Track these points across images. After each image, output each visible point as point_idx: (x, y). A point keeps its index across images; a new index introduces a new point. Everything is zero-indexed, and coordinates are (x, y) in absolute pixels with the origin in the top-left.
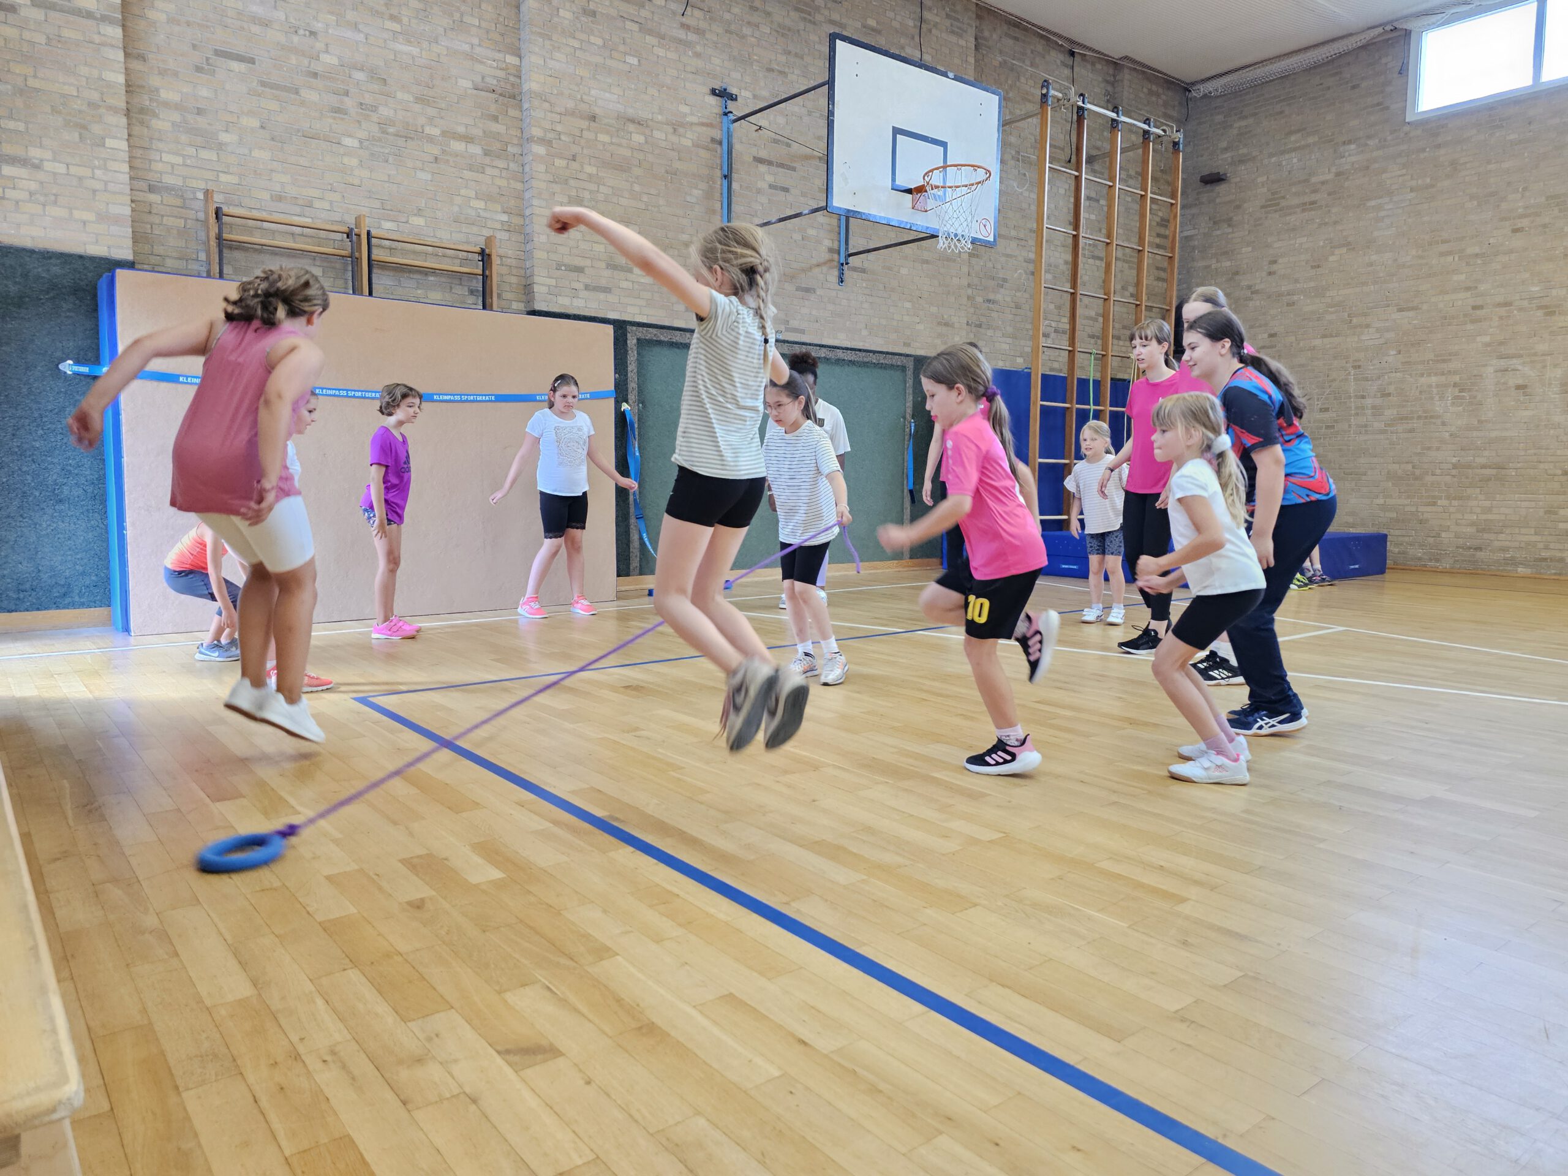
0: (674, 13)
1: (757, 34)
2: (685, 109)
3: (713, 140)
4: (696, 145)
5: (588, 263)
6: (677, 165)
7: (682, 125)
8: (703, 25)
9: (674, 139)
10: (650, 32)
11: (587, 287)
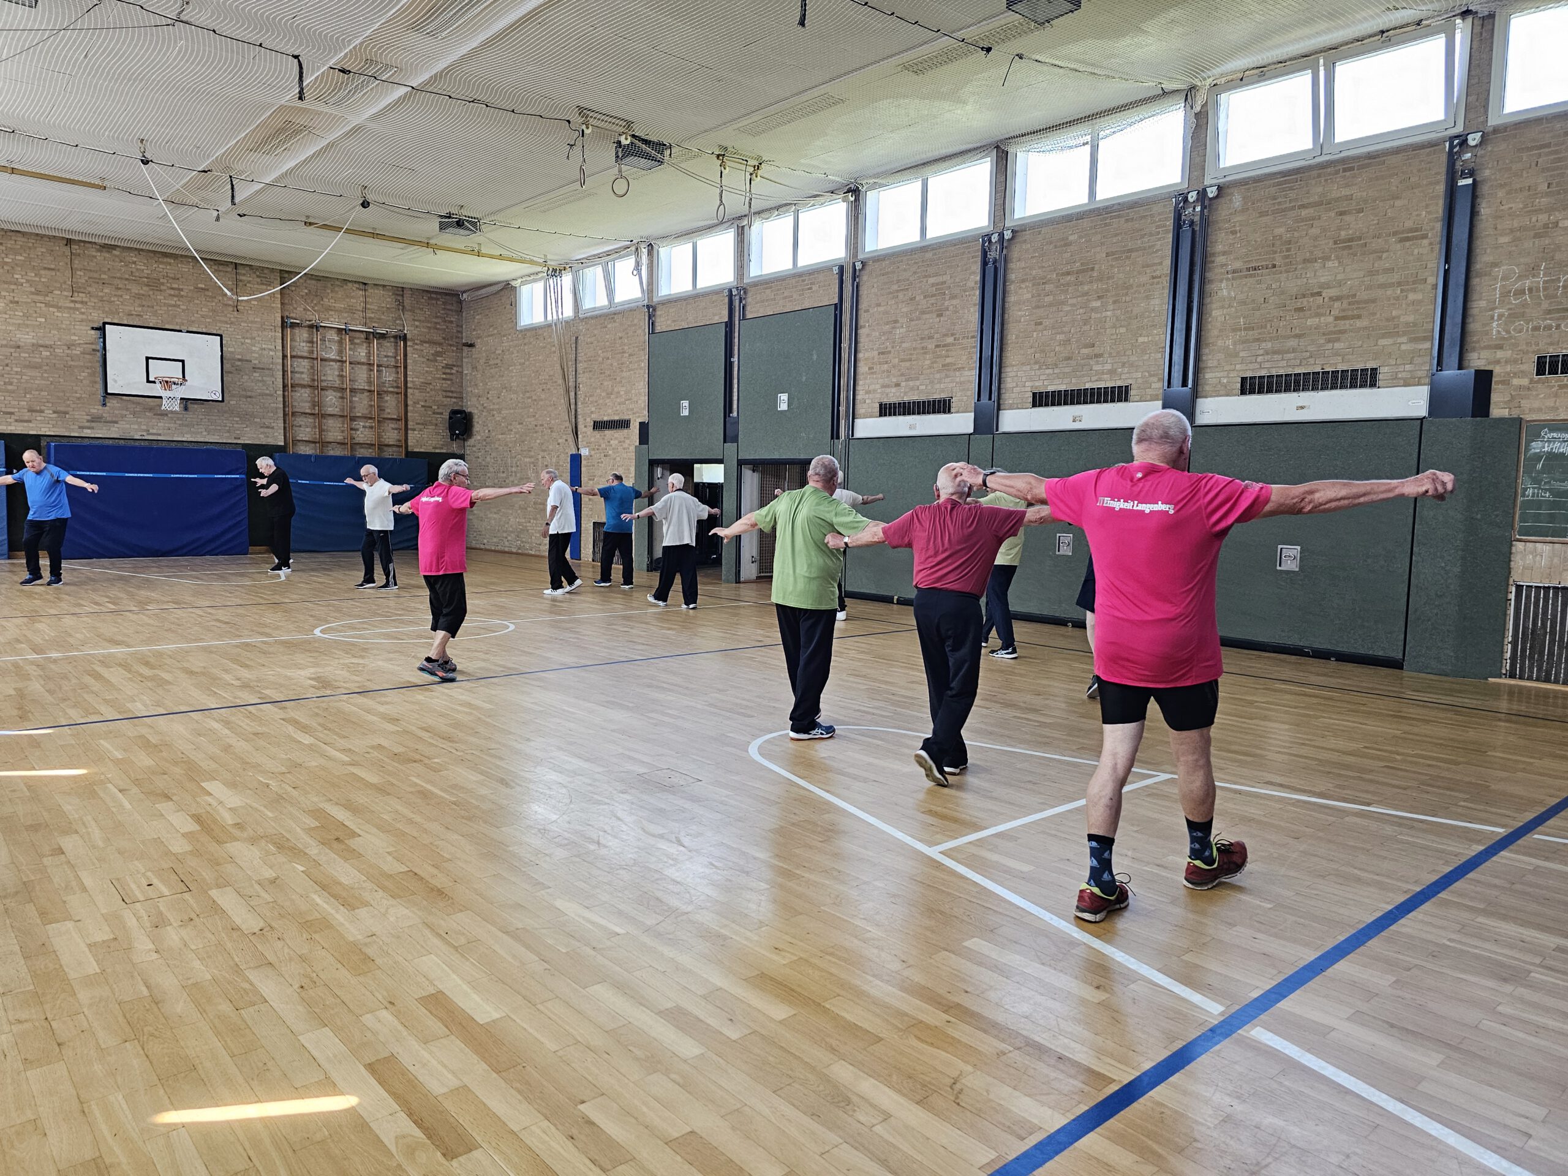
0: (67, 296)
1: (121, 300)
2: (77, 338)
3: (94, 350)
4: (83, 353)
5: (17, 410)
6: (72, 363)
7: (73, 345)
8: (85, 299)
9: (69, 352)
10: (52, 306)
11: (16, 421)
